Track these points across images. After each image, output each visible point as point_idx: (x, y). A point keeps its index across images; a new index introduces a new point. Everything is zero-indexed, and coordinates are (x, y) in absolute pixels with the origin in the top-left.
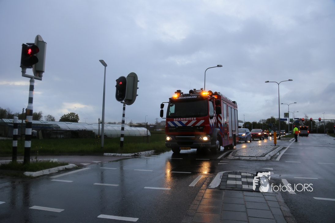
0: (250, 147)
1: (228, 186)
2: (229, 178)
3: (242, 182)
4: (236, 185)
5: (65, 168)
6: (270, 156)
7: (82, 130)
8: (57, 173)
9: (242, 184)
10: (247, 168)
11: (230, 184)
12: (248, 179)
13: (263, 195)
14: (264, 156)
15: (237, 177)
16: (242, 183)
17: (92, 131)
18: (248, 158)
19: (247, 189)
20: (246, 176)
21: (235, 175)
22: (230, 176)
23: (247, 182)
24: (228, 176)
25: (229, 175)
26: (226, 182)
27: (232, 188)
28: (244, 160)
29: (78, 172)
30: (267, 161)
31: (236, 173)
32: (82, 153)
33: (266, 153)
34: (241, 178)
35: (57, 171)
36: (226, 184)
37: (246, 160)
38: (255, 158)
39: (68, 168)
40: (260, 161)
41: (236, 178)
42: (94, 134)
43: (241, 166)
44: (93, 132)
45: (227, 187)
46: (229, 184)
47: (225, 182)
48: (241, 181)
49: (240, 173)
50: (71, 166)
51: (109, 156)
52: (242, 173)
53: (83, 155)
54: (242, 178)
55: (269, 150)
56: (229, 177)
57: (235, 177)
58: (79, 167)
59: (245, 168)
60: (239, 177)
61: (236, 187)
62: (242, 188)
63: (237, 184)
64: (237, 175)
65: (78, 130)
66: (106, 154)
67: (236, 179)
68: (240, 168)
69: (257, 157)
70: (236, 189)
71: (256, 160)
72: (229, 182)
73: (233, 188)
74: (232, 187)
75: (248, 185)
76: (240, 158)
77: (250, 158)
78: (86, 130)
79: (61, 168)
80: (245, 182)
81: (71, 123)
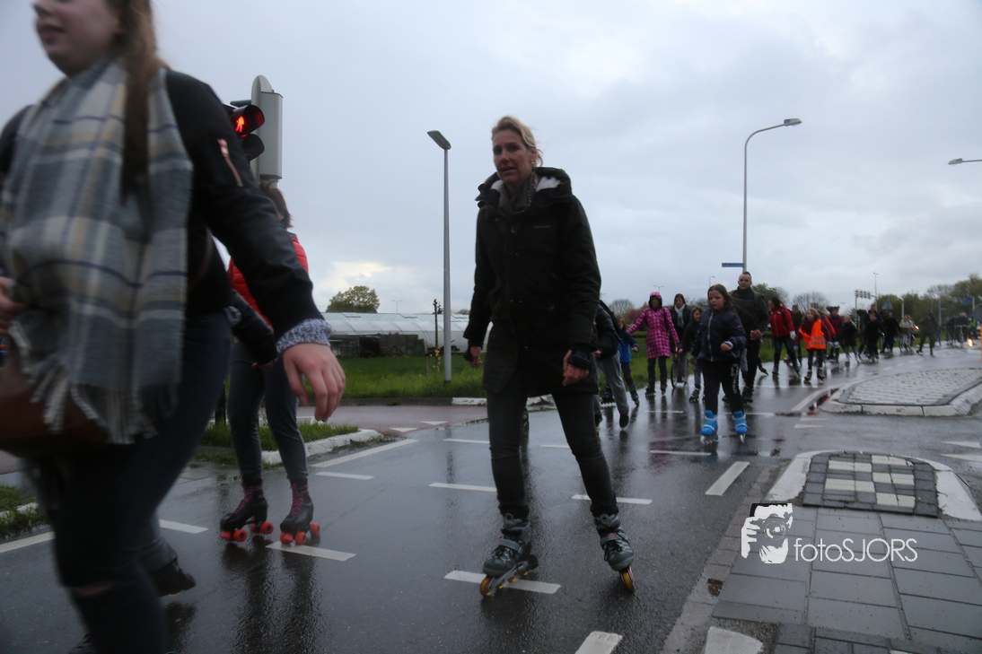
0: (898, 375)
1: (830, 497)
2: (832, 470)
3: (876, 484)
4: (856, 493)
5: (351, 441)
6: (967, 401)
7: (390, 335)
8: (329, 453)
9: (876, 491)
10: (890, 441)
11: (837, 490)
12: (894, 475)
13: (950, 529)
14: (948, 404)
15: (857, 469)
16: (875, 487)
17: (417, 336)
18: (893, 410)
19: (894, 507)
20: (889, 466)
21: (852, 464)
22: (834, 465)
23: (893, 484)
24: (828, 465)
25: (830, 462)
26: (824, 483)
27: (840, 501)
28: (878, 415)
29: (386, 452)
30: (957, 417)
31: (854, 457)
32: (393, 399)
33: (956, 393)
34: (872, 473)
35: (330, 450)
36: (824, 489)
37: (885, 415)
38: (918, 410)
39: (358, 440)
40: (933, 417)
41: (854, 472)
42: (423, 345)
43: (870, 435)
44: (420, 338)
45: (824, 500)
46: (833, 490)
47: (818, 483)
48: (872, 480)
49: (867, 458)
50: (364, 434)
51: (466, 405)
52: (873, 457)
53: (395, 404)
54: (873, 471)
55: (965, 384)
56: (830, 467)
57: (851, 469)
58: (387, 437)
59: (885, 441)
60: (866, 467)
61: (857, 501)
62: (875, 503)
63: (859, 489)
64: (857, 464)
65: (379, 335)
66: (457, 400)
67: (854, 476)
68: (867, 439)
69: (922, 406)
70: (855, 506)
71: (919, 416)
72: (832, 484)
73: (846, 502)
74: (843, 498)
75: (894, 496)
76: (866, 408)
77: (900, 411)
78: (401, 333)
79: (340, 440)
80: (886, 484)
81: (359, 314)
